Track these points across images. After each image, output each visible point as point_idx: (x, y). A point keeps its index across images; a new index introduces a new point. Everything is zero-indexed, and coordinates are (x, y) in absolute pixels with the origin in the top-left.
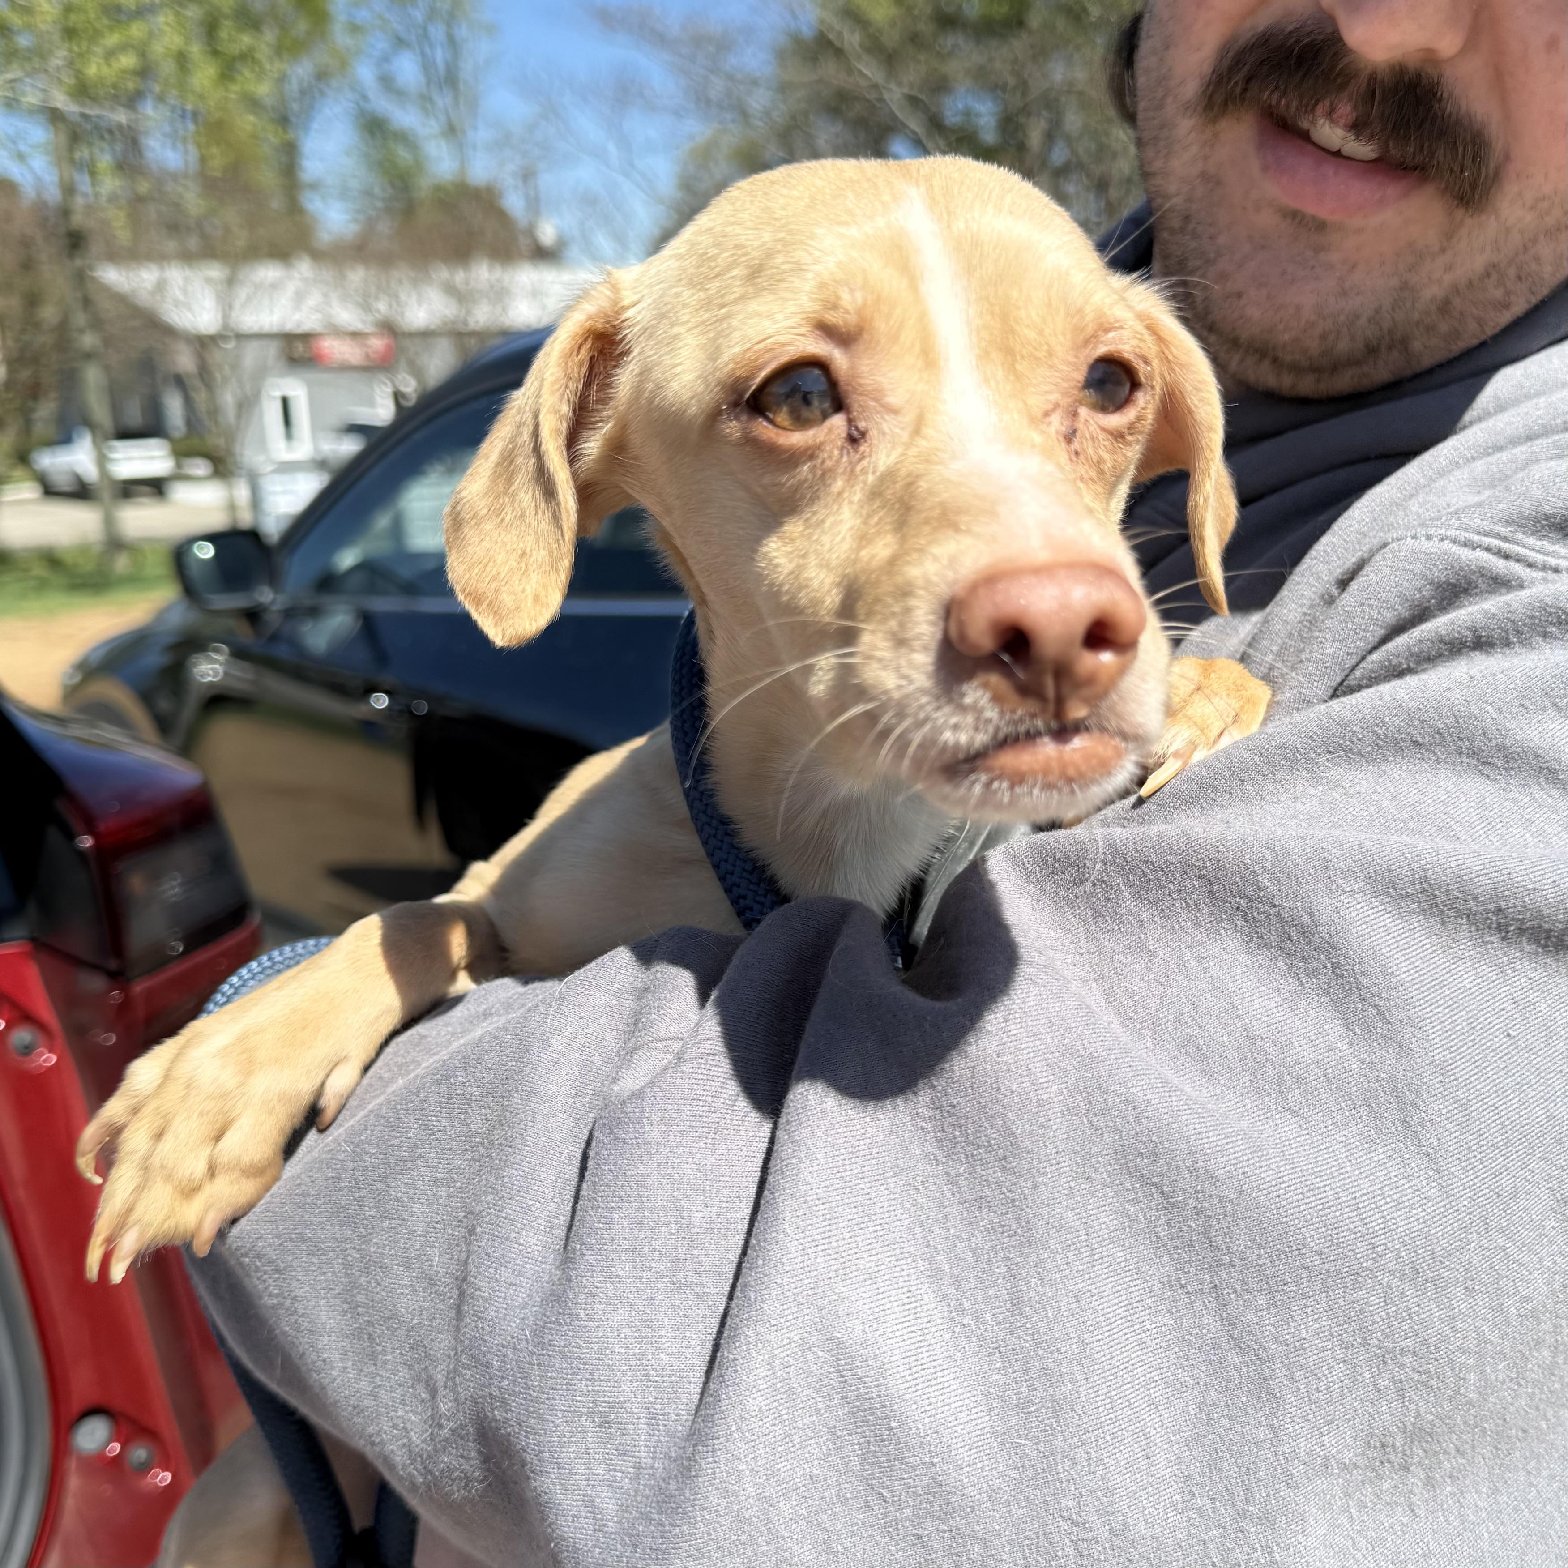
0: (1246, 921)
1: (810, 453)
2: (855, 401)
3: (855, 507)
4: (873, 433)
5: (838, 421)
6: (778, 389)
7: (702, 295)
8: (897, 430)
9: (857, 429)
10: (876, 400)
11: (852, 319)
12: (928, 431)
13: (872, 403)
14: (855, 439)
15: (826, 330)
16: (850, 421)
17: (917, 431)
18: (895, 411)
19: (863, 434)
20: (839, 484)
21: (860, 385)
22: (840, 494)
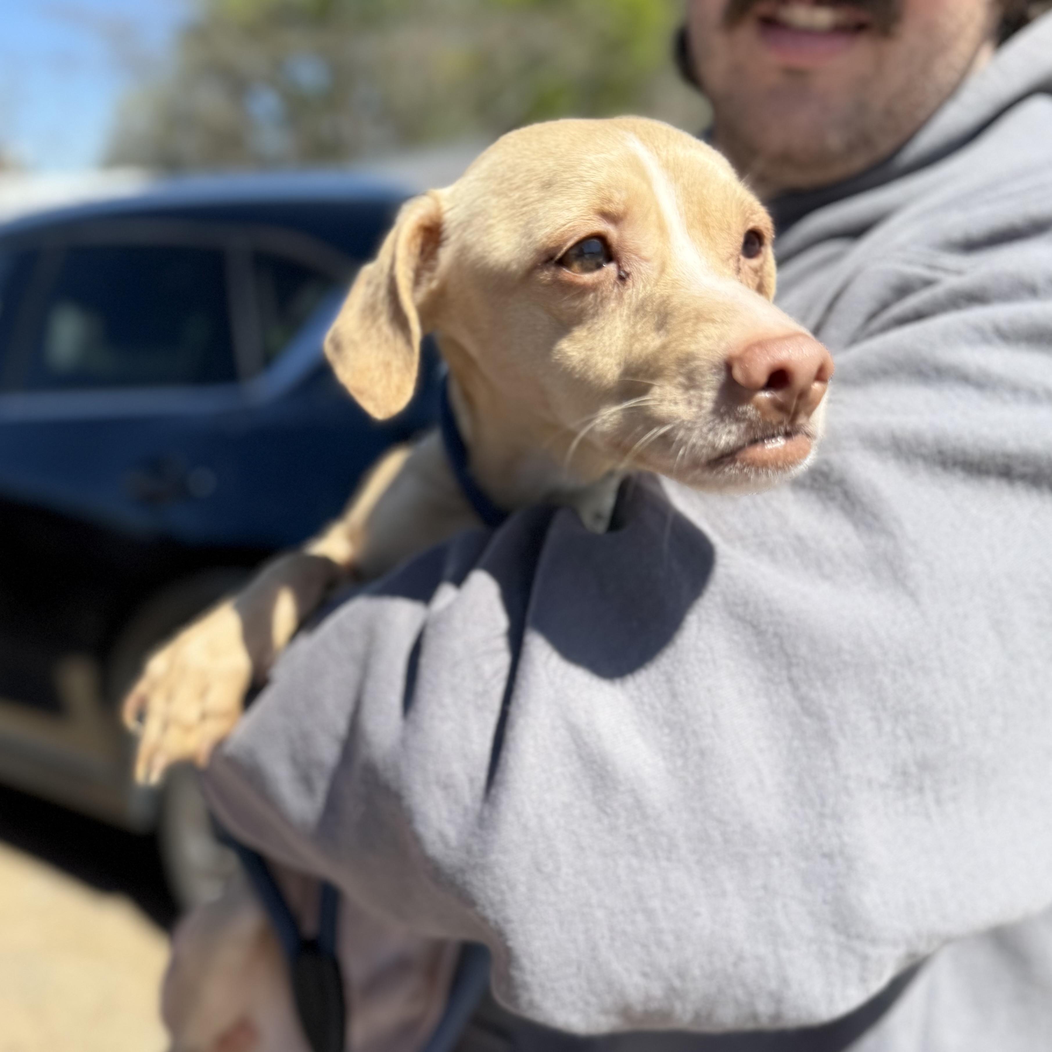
1: (594, 288)
2: (624, 256)
3: (624, 318)
4: (635, 274)
5: (611, 268)
6: (574, 252)
8: (649, 271)
9: (625, 272)
10: (636, 255)
11: (621, 208)
12: (669, 270)
13: (633, 256)
14: (622, 278)
15: (606, 216)
16: (619, 268)
17: (663, 270)
18: (646, 260)
19: (628, 274)
20: (613, 305)
21: (627, 246)
22: (614, 311)
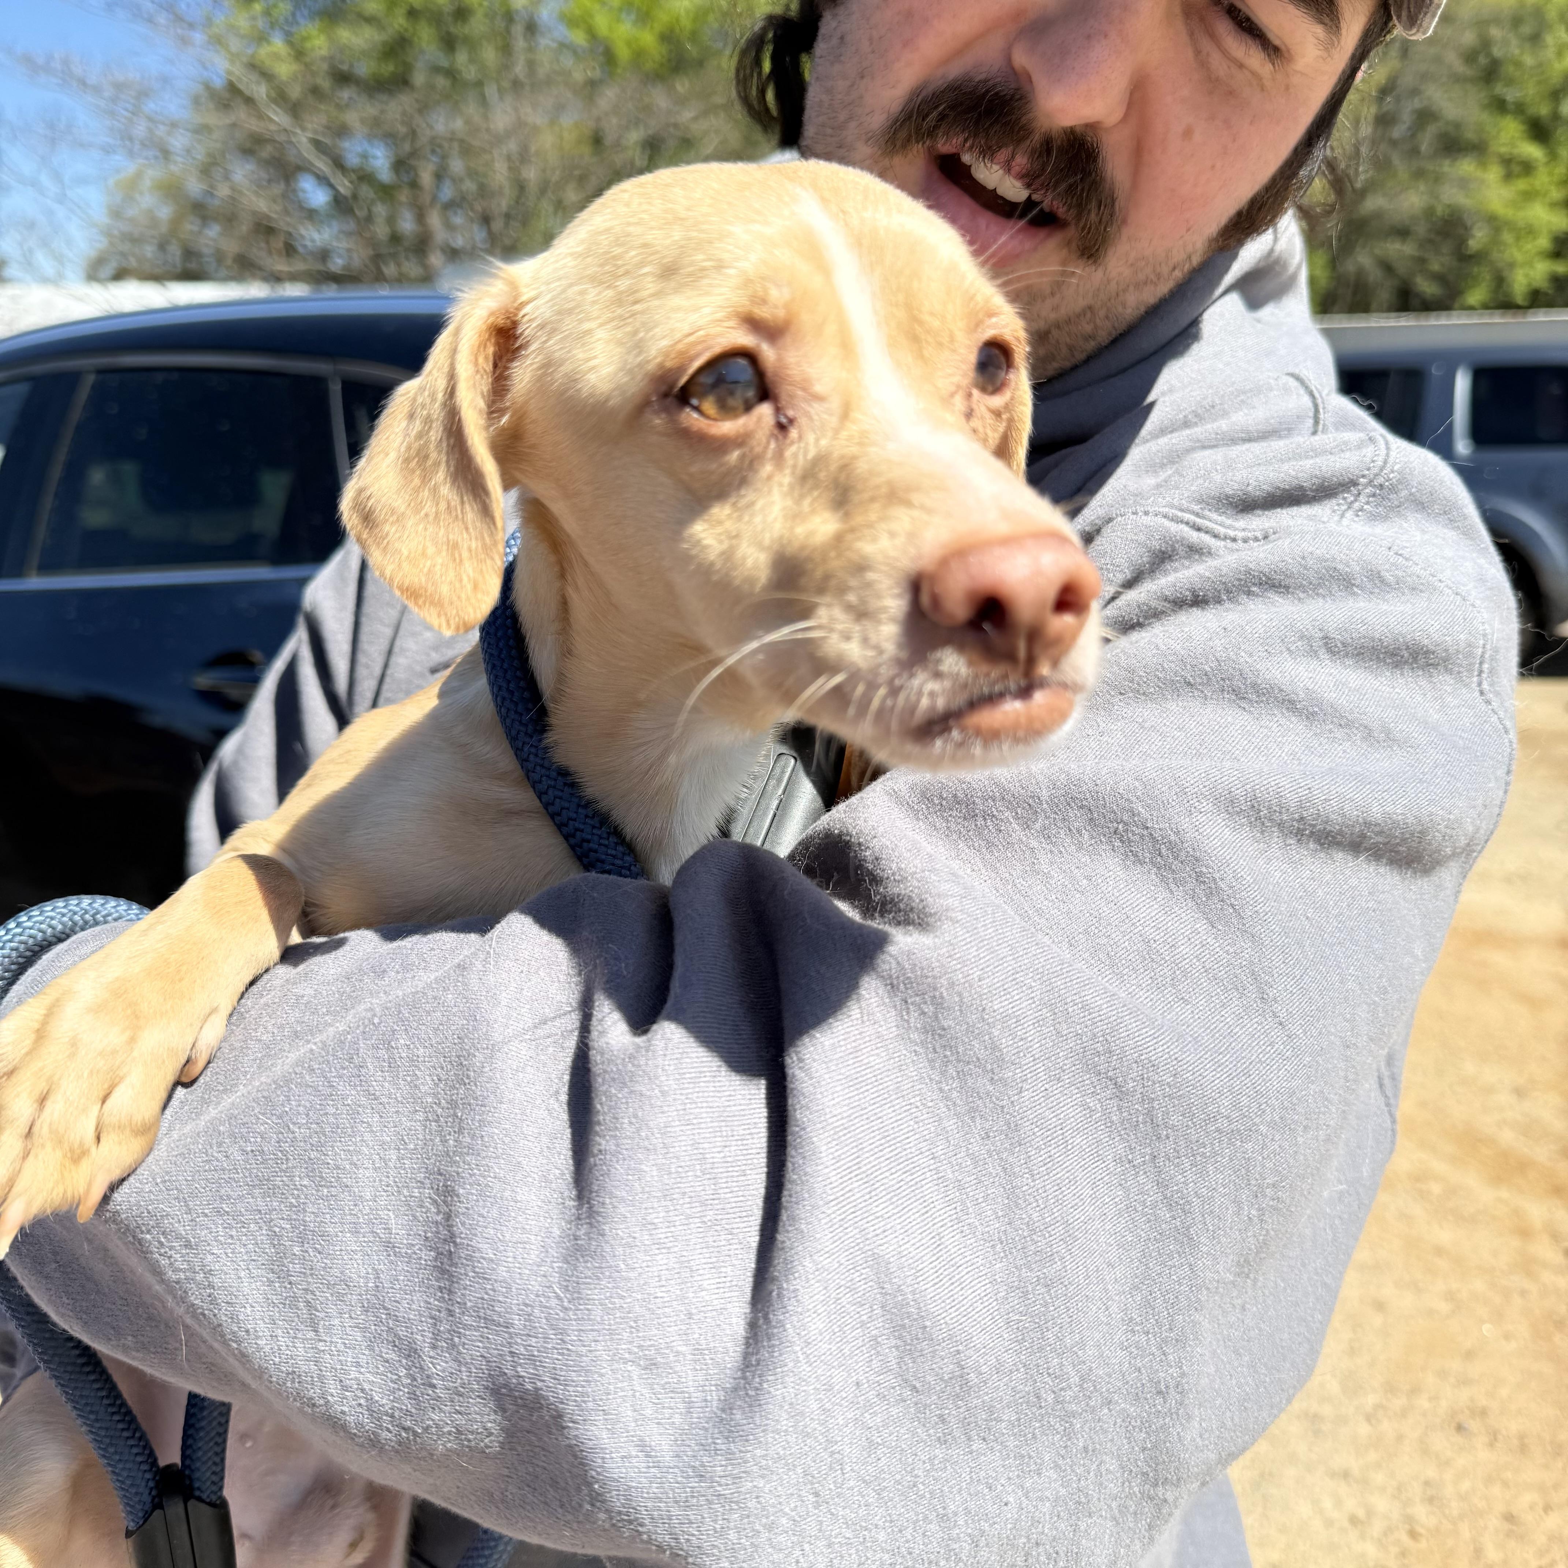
0: (1122, 842)
1: (740, 441)
2: (784, 391)
3: (785, 489)
4: (802, 421)
5: (765, 410)
6: (707, 379)
7: (610, 293)
8: (825, 416)
9: (786, 417)
10: (804, 389)
11: (781, 314)
12: (856, 415)
13: (800, 393)
14: (782, 428)
15: (753, 324)
16: (778, 410)
17: (846, 415)
18: (820, 399)
19: (791, 421)
20: (768, 468)
21: (788, 375)
22: (769, 478)
